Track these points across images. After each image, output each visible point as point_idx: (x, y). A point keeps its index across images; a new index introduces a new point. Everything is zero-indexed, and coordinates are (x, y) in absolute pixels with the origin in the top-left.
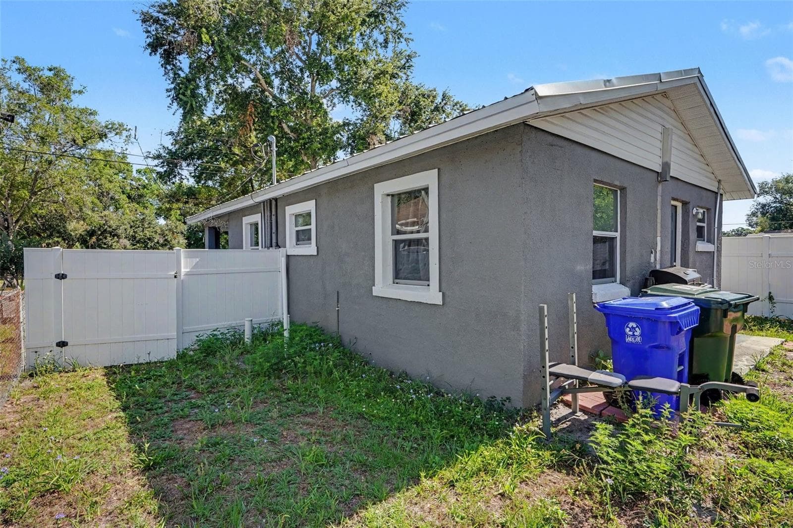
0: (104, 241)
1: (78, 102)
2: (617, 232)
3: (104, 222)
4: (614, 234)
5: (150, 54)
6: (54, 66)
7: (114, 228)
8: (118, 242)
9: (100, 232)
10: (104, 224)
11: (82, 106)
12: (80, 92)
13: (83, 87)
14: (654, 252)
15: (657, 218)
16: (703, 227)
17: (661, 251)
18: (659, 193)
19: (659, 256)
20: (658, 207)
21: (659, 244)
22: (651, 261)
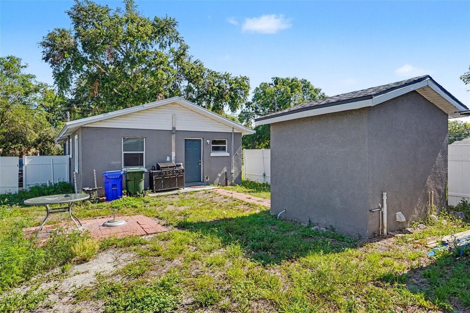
0: (47, 145)
1: (24, 72)
2: (143, 151)
3: (46, 134)
4: (142, 152)
5: (45, 62)
6: (10, 56)
7: (52, 138)
8: (54, 146)
9: (44, 140)
10: (46, 136)
11: (27, 74)
12: (25, 67)
13: (26, 64)
14: (169, 157)
15: (172, 146)
16: (225, 147)
17: (176, 157)
18: (173, 137)
19: (173, 158)
20: (172, 142)
21: (174, 154)
22: (167, 160)
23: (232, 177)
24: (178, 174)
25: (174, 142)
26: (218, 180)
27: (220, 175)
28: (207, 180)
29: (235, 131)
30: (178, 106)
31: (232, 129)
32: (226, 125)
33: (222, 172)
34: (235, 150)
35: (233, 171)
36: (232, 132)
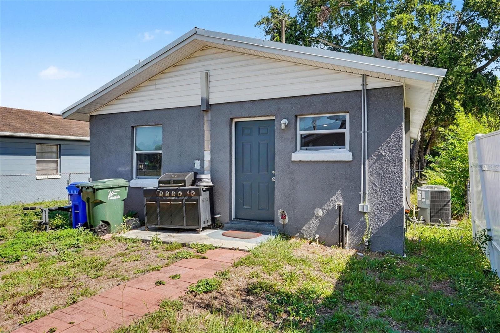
2: (162, 149)
4: (160, 152)
14: (199, 162)
15: (204, 137)
16: (343, 134)
17: (212, 161)
18: (207, 119)
19: (207, 165)
20: (205, 129)
21: (207, 156)
22: (195, 168)
23: (364, 225)
24: (186, 198)
25: (209, 129)
26: (313, 224)
27: (320, 212)
28: (281, 221)
29: (373, 84)
30: (213, 50)
31: (360, 81)
32: (339, 71)
33: (329, 206)
34: (373, 146)
35: (365, 206)
36: (361, 88)
